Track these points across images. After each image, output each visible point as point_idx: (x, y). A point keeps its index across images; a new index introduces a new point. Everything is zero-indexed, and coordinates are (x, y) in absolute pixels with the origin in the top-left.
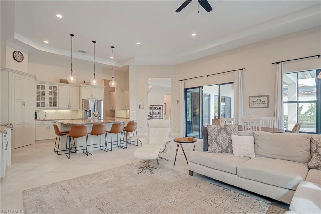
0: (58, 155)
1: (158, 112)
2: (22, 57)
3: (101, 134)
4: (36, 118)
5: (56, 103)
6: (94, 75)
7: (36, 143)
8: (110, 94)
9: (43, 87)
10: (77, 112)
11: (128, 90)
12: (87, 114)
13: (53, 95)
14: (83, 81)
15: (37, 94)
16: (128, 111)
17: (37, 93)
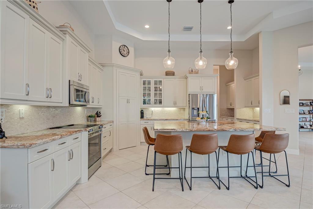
0: (146, 174)
1: (309, 111)
2: (128, 51)
3: (208, 153)
4: (142, 117)
5: (161, 99)
6: (200, 54)
7: (141, 145)
8: (227, 86)
9: (149, 83)
10: (184, 110)
11: (258, 75)
12: (195, 114)
13: (158, 91)
14: (190, 69)
15: (143, 91)
16: (258, 109)
17: (143, 89)
